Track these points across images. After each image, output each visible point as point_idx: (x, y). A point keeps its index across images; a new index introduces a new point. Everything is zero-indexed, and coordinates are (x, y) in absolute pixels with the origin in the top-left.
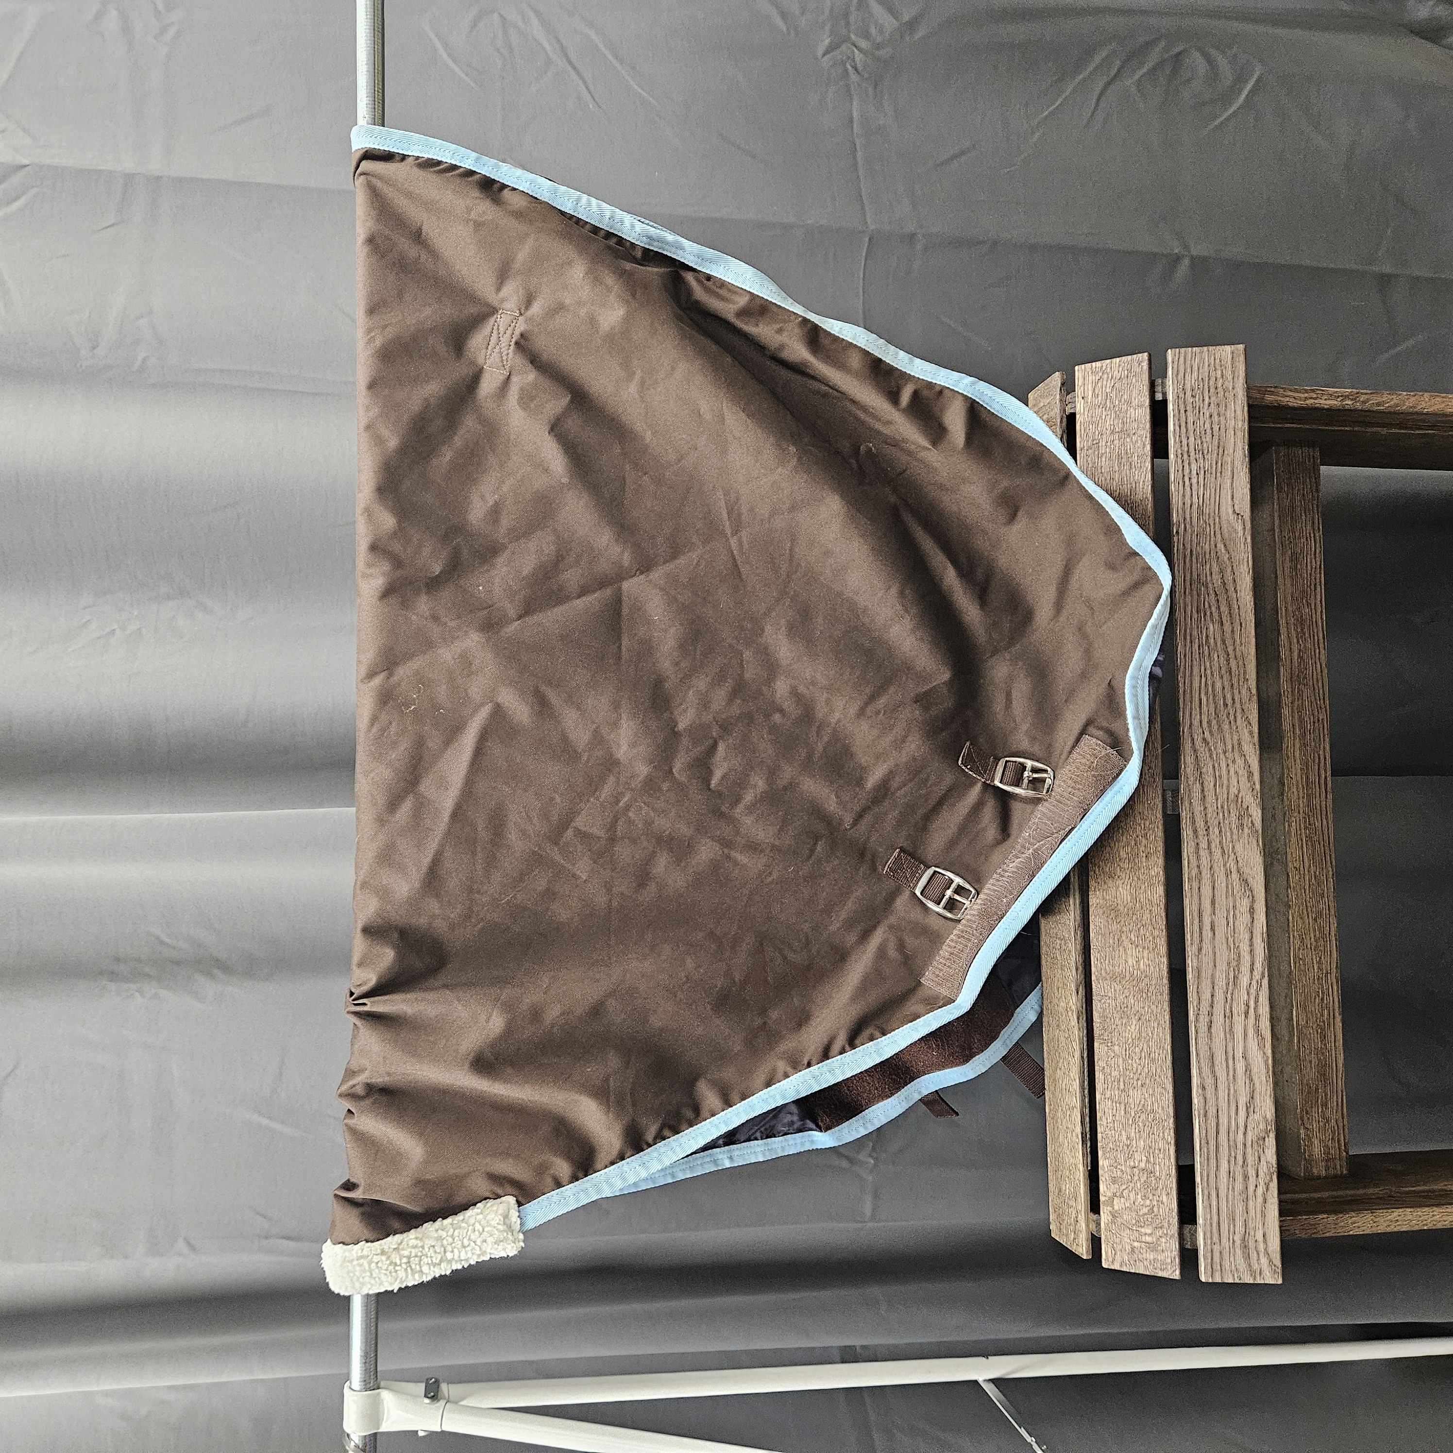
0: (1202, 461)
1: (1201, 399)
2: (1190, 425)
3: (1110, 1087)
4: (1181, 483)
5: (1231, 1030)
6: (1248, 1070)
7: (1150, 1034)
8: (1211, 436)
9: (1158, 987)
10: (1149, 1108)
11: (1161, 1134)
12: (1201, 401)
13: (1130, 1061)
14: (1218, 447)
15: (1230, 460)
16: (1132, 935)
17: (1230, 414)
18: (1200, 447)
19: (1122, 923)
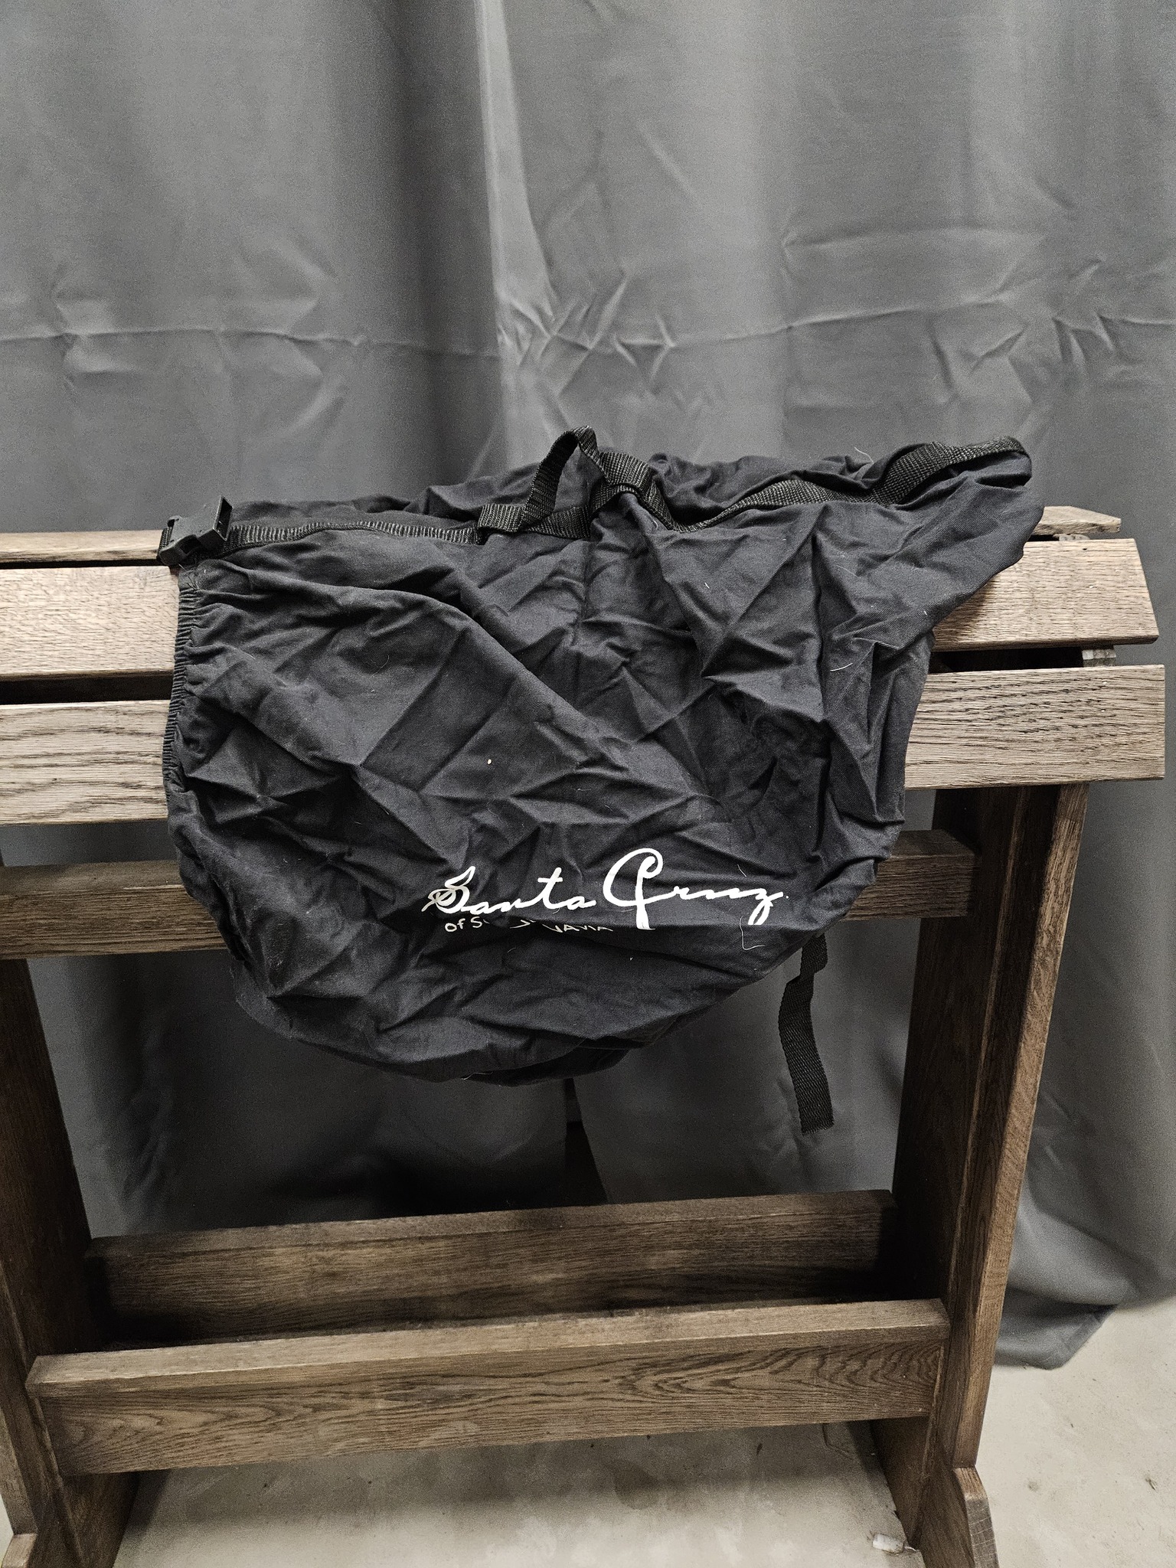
0: (987, 717)
1: (1084, 714)
2: (1045, 698)
4: (954, 685)
5: (97, 762)
6: (32, 788)
8: (1026, 728)
12: (1080, 714)
14: (1007, 741)
15: (987, 757)
17: (1058, 757)
18: (1009, 713)
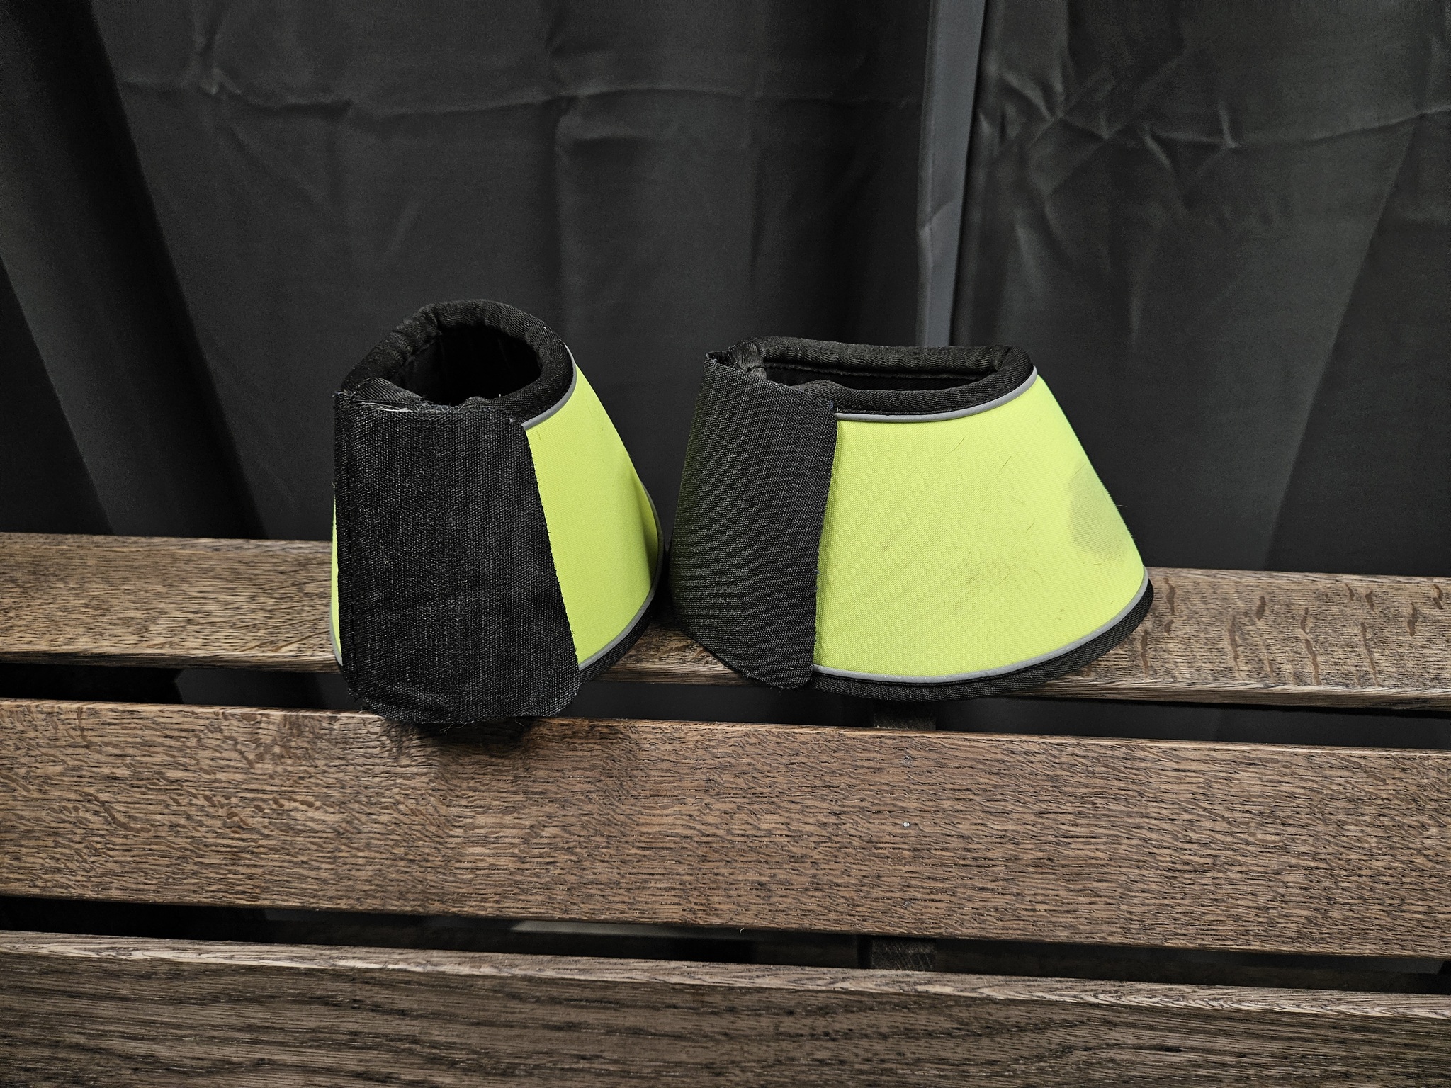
3: (173, 743)
7: (301, 858)
9: (420, 887)
10: (119, 840)
11: (53, 864)
13: (234, 800)
16: (555, 831)
19: (588, 808)
